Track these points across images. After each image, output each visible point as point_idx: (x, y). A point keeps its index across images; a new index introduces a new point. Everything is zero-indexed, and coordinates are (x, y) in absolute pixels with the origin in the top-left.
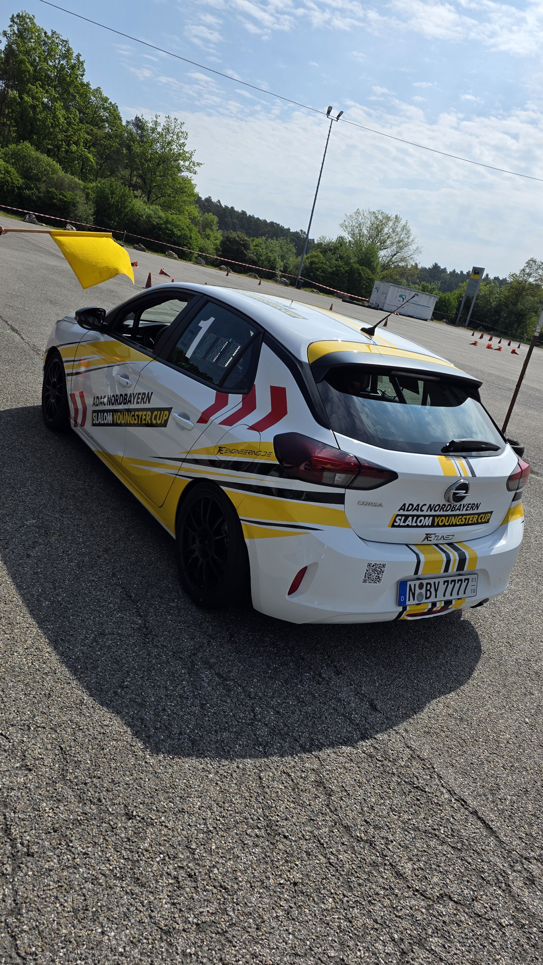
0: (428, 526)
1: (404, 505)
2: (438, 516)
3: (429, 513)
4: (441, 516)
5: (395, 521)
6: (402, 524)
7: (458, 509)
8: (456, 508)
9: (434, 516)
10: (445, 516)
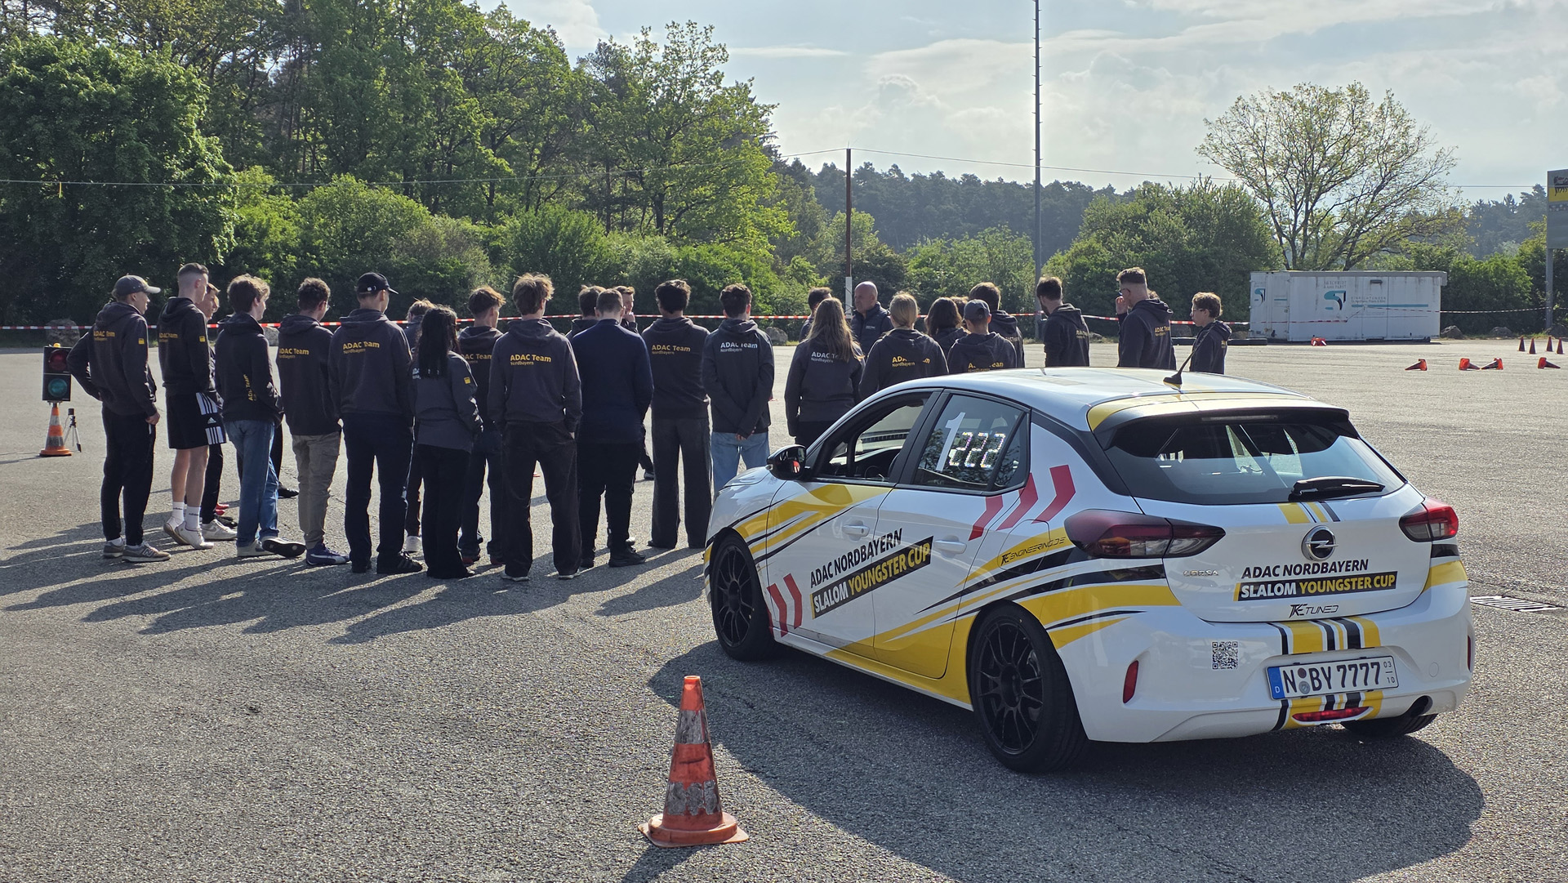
0: (1292, 596)
1: (1248, 569)
2: (1304, 581)
3: (1287, 577)
4: (1309, 580)
5: (1241, 593)
6: (1252, 595)
7: (1331, 570)
8: (1329, 568)
9: (1297, 582)
10: (1316, 580)
